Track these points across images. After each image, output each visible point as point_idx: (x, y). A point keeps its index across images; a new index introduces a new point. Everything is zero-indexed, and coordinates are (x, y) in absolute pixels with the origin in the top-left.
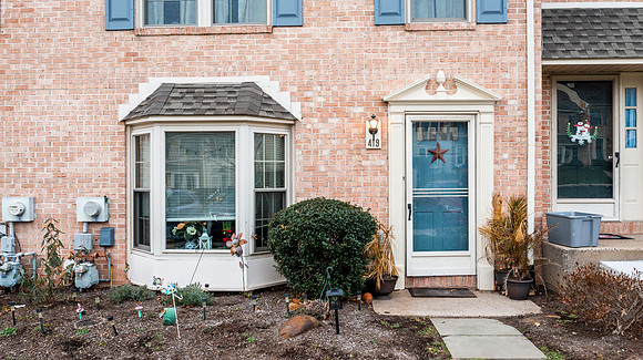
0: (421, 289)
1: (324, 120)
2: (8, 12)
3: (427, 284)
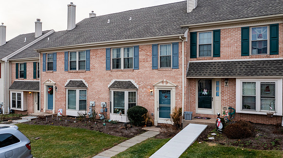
1: (143, 89)
2: (91, 67)
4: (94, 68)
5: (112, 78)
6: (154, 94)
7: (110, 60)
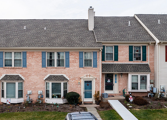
0: (85, 103)
3: (86, 103)
4: (30, 65)
5: (47, 73)
6: (81, 83)
7: (45, 60)
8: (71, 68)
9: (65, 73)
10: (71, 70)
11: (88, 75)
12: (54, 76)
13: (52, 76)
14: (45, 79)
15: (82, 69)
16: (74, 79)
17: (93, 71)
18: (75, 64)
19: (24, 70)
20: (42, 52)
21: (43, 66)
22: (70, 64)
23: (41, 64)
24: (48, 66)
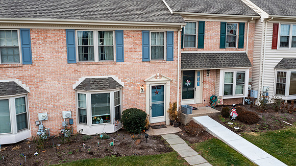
0: (155, 127)
2: (35, 58)
4: (41, 59)
5: (79, 75)
6: (145, 91)
7: (74, 48)
8: (126, 63)
9: (116, 74)
10: (128, 67)
11: (158, 74)
12: (95, 80)
13: (90, 80)
14: (74, 86)
15: (147, 64)
16: (134, 84)
17: (166, 67)
18: (135, 55)
19: (28, 71)
20: (67, 31)
21: (71, 60)
22: (126, 55)
23: (65, 56)
24: (80, 60)
